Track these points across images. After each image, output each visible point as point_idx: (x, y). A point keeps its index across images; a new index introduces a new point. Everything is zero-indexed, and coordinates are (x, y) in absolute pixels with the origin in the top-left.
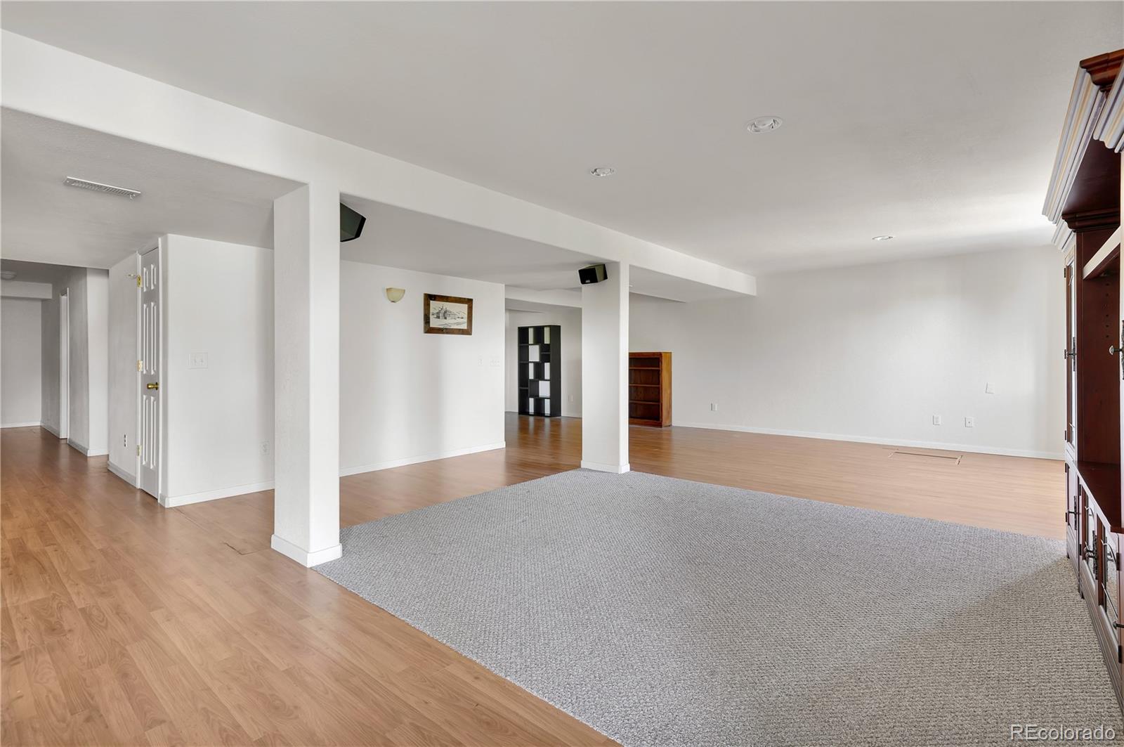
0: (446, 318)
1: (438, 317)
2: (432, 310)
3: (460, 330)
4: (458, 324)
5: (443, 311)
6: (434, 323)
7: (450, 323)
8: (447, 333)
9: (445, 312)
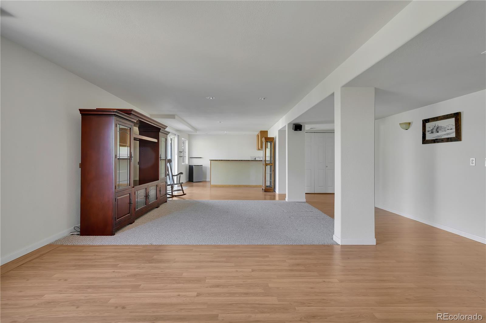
0: (438, 132)
1: (432, 132)
2: (427, 129)
3: (448, 138)
4: (448, 134)
5: (436, 128)
6: (429, 137)
7: (442, 134)
8: (438, 142)
9: (438, 128)
